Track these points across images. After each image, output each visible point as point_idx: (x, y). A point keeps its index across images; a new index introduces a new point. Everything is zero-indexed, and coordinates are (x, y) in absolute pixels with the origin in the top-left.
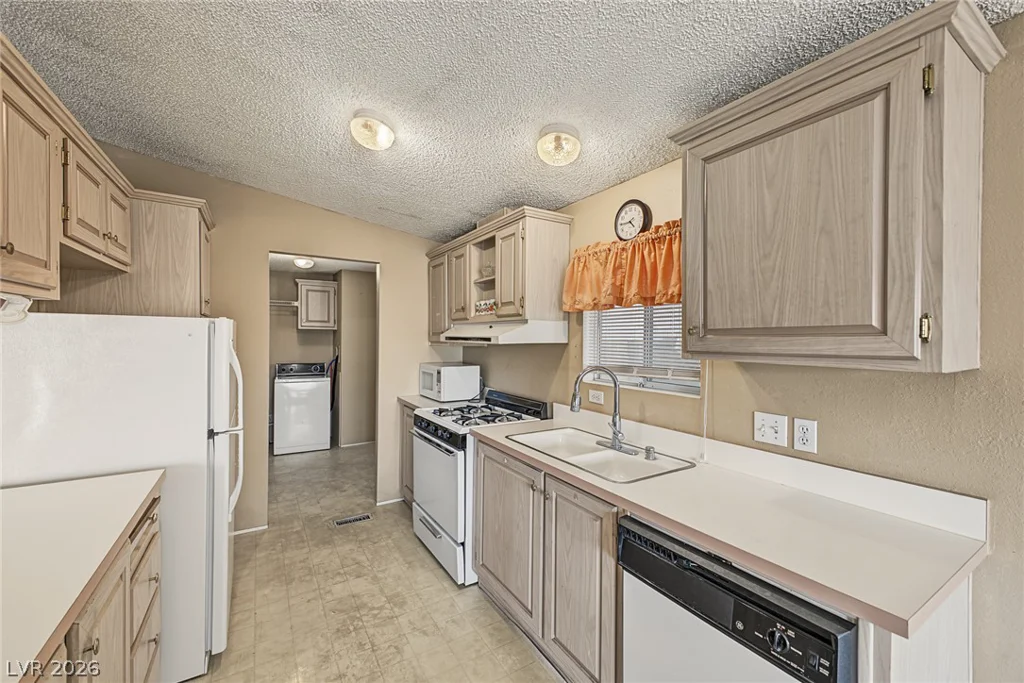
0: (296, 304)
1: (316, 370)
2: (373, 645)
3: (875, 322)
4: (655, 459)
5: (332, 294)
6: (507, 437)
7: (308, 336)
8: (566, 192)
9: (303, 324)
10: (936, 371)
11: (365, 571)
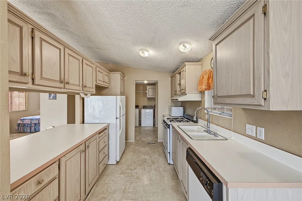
0: (146, 92)
1: (151, 107)
2: (145, 169)
3: (252, 93)
4: (217, 137)
5: (154, 89)
6: (178, 126)
7: (150, 99)
8: (199, 57)
9: (148, 96)
10: (268, 110)
11: (149, 155)
